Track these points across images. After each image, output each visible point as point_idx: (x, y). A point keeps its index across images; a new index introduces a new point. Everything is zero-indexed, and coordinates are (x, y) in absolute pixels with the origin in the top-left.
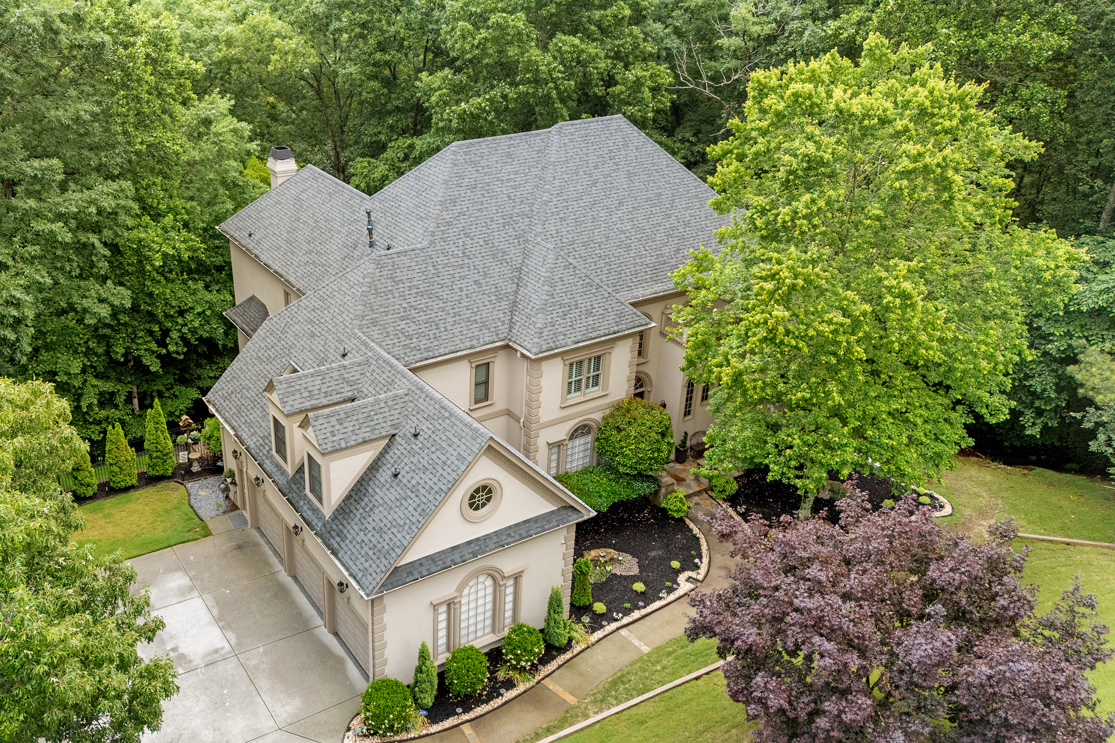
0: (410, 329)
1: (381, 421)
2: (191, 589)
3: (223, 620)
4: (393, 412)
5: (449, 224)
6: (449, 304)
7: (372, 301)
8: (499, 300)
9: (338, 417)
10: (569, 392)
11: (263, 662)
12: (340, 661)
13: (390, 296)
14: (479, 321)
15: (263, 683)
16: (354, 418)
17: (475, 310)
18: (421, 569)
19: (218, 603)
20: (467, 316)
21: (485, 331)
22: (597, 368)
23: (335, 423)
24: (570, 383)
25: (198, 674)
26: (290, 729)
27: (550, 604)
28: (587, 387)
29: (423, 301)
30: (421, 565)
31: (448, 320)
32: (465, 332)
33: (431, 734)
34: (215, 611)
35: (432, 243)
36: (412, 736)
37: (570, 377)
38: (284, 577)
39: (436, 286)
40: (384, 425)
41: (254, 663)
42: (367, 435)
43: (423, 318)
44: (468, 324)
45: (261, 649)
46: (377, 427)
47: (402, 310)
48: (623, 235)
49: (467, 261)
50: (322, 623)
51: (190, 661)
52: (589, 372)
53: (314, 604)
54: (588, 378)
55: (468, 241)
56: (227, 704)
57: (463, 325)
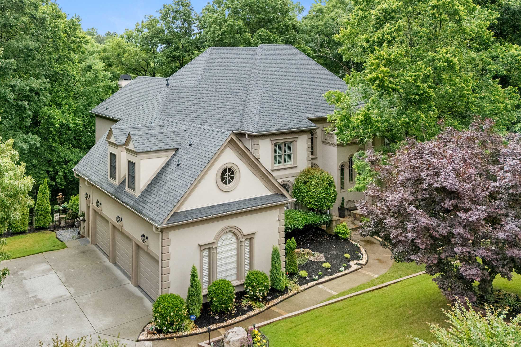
0: (187, 119)
1: (170, 141)
2: (50, 270)
3: (67, 283)
4: (177, 138)
5: (208, 78)
6: (208, 111)
7: (168, 104)
8: (235, 112)
9: (146, 136)
10: (275, 163)
11: (90, 301)
12: (141, 299)
13: (177, 104)
14: (225, 120)
15: (88, 311)
16: (156, 138)
17: (222, 115)
18: (192, 215)
19: (65, 275)
20: (218, 117)
21: (228, 125)
22: (290, 150)
23: (145, 138)
24: (275, 156)
25: (47, 308)
26: (104, 332)
27: (273, 257)
28: (285, 162)
29: (195, 108)
30: (193, 213)
31: (208, 118)
32: (217, 124)
33: (199, 334)
34: (64, 279)
35: (200, 84)
36: (186, 334)
37: (275, 153)
38: (108, 263)
39: (201, 102)
40: (173, 143)
41: (84, 301)
42: (162, 146)
43: (195, 115)
44: (219, 121)
45: (90, 295)
46: (168, 143)
47: (184, 110)
48: (297, 91)
49: (217, 94)
50: (130, 282)
51: (43, 302)
52: (285, 152)
53: (125, 274)
54: (285, 155)
55: (218, 86)
56: (64, 322)
57: (216, 121)
